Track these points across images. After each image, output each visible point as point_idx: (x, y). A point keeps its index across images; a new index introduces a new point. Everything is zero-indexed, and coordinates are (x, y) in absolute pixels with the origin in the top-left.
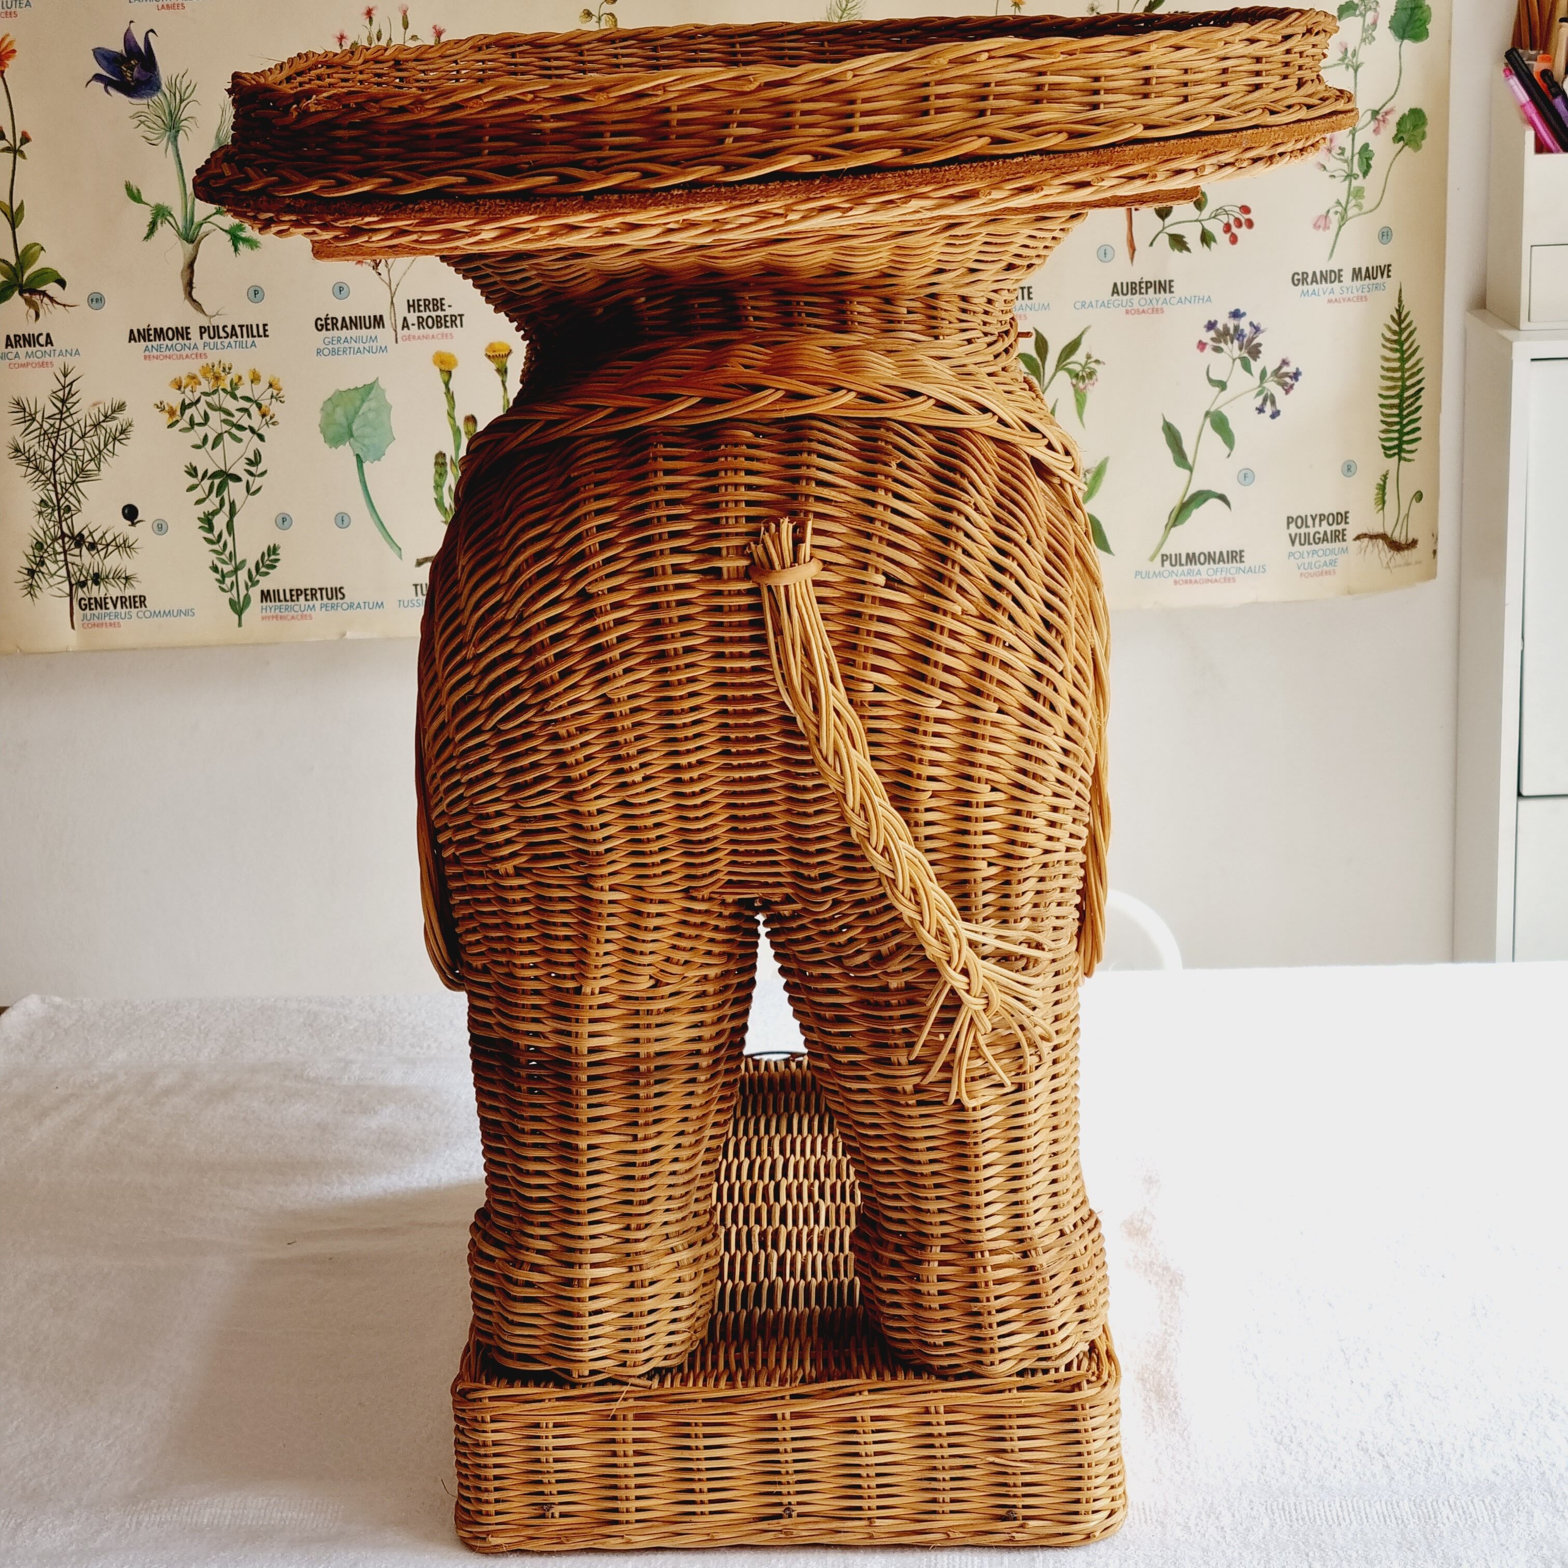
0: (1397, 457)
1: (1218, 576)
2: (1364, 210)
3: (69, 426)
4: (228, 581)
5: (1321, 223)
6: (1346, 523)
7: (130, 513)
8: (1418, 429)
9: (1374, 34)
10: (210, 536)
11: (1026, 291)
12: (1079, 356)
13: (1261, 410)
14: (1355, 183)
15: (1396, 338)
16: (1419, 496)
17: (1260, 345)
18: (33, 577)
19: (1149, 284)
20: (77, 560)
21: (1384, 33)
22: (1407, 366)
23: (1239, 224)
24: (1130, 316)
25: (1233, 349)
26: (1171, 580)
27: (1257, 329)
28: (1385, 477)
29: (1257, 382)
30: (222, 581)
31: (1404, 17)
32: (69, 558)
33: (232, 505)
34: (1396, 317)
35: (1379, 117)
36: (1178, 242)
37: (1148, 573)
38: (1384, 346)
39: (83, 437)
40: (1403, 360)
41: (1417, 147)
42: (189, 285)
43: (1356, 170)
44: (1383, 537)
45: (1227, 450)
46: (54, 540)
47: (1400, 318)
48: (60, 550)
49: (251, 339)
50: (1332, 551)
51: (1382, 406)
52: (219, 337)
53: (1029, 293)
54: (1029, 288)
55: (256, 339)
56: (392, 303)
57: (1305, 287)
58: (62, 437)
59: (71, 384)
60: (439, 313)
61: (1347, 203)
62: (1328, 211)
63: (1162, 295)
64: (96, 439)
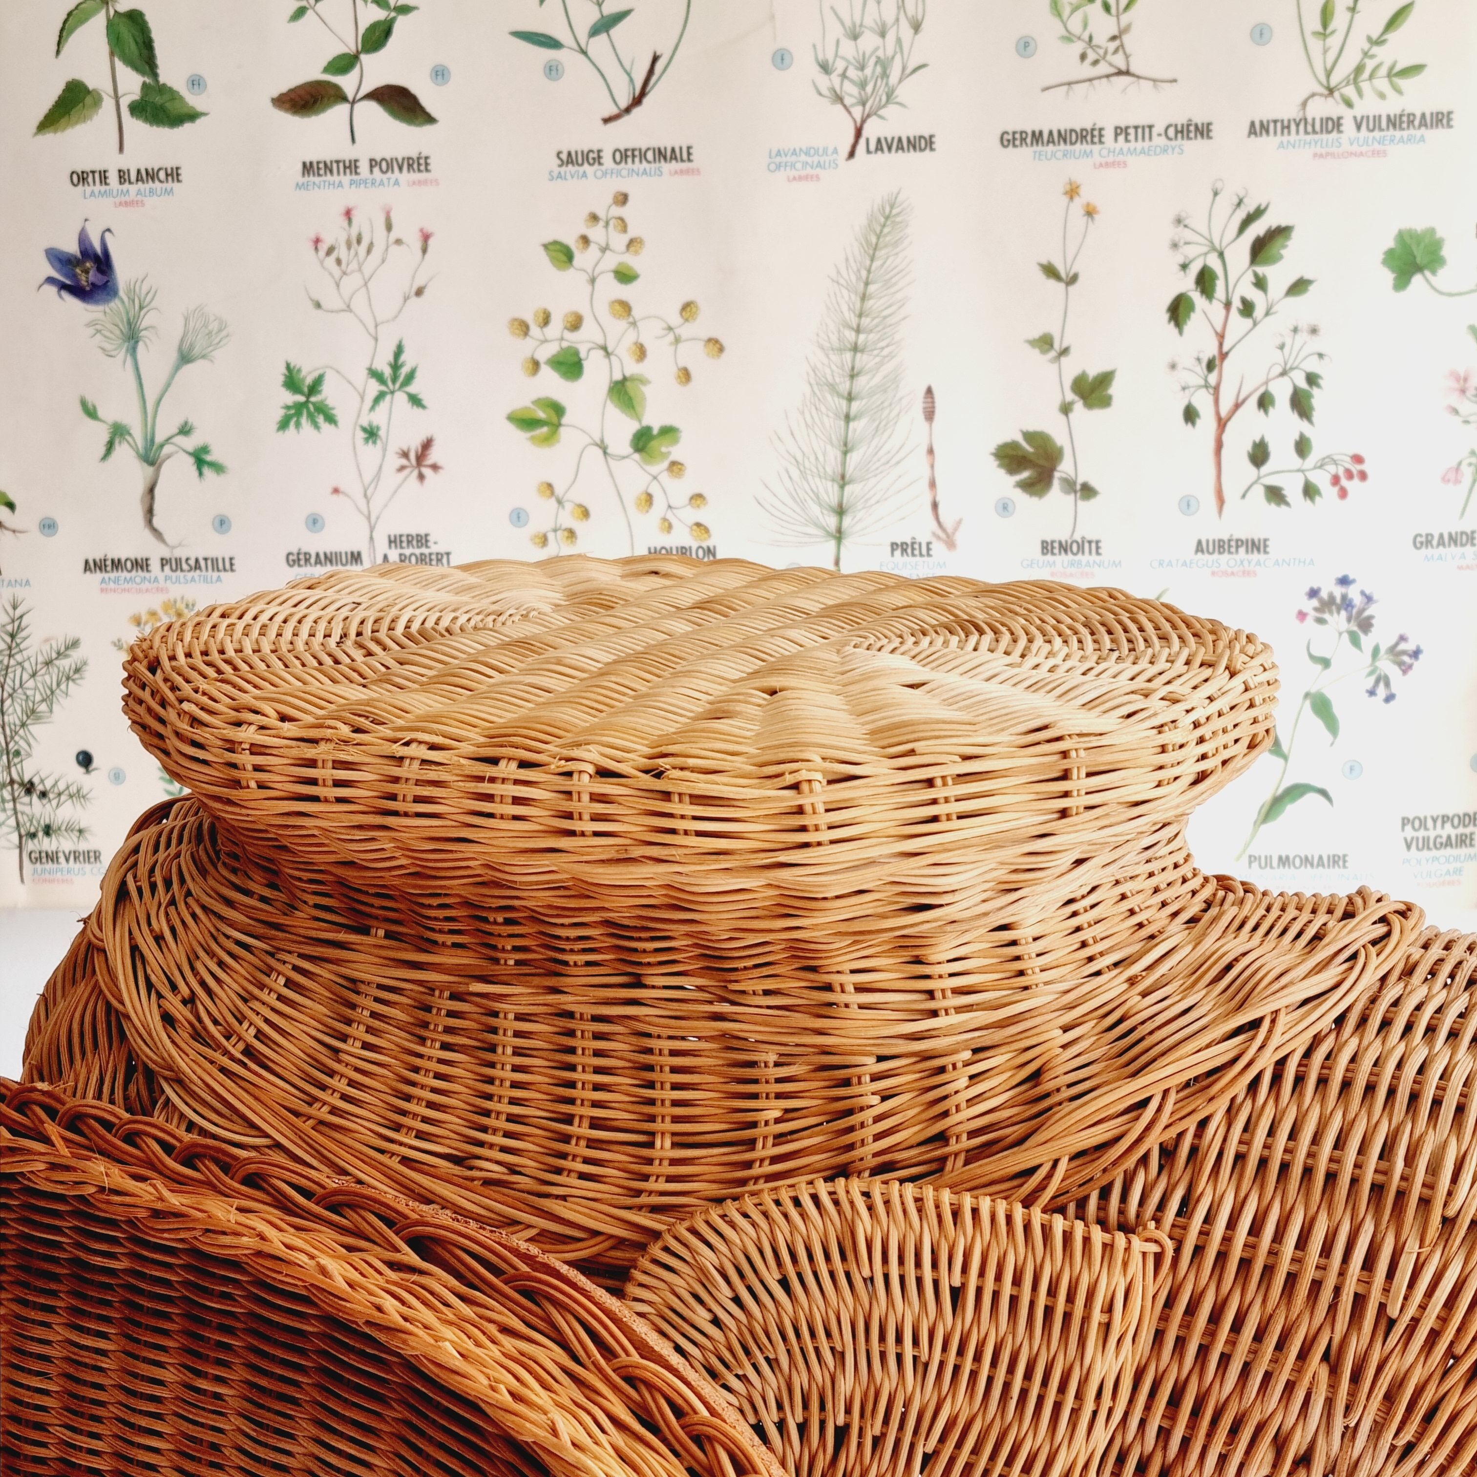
3: (20, 664)
5: (1450, 477)
6: (1474, 826)
7: (85, 760)
11: (1094, 545)
13: (1372, 693)
17: (1370, 618)
19: (1239, 543)
20: (27, 809)
23: (1349, 475)
24: (1216, 579)
27: (1369, 599)
29: (1369, 660)
32: (19, 807)
36: (1275, 495)
39: (34, 675)
42: (150, 512)
45: (1330, 738)
46: (3, 786)
48: (9, 797)
49: (216, 574)
52: (182, 570)
53: (1098, 548)
54: (1097, 542)
55: (223, 575)
56: (371, 538)
58: (11, 675)
59: (21, 617)
60: (424, 550)
62: (1460, 463)
63: (1255, 557)
64: (48, 678)
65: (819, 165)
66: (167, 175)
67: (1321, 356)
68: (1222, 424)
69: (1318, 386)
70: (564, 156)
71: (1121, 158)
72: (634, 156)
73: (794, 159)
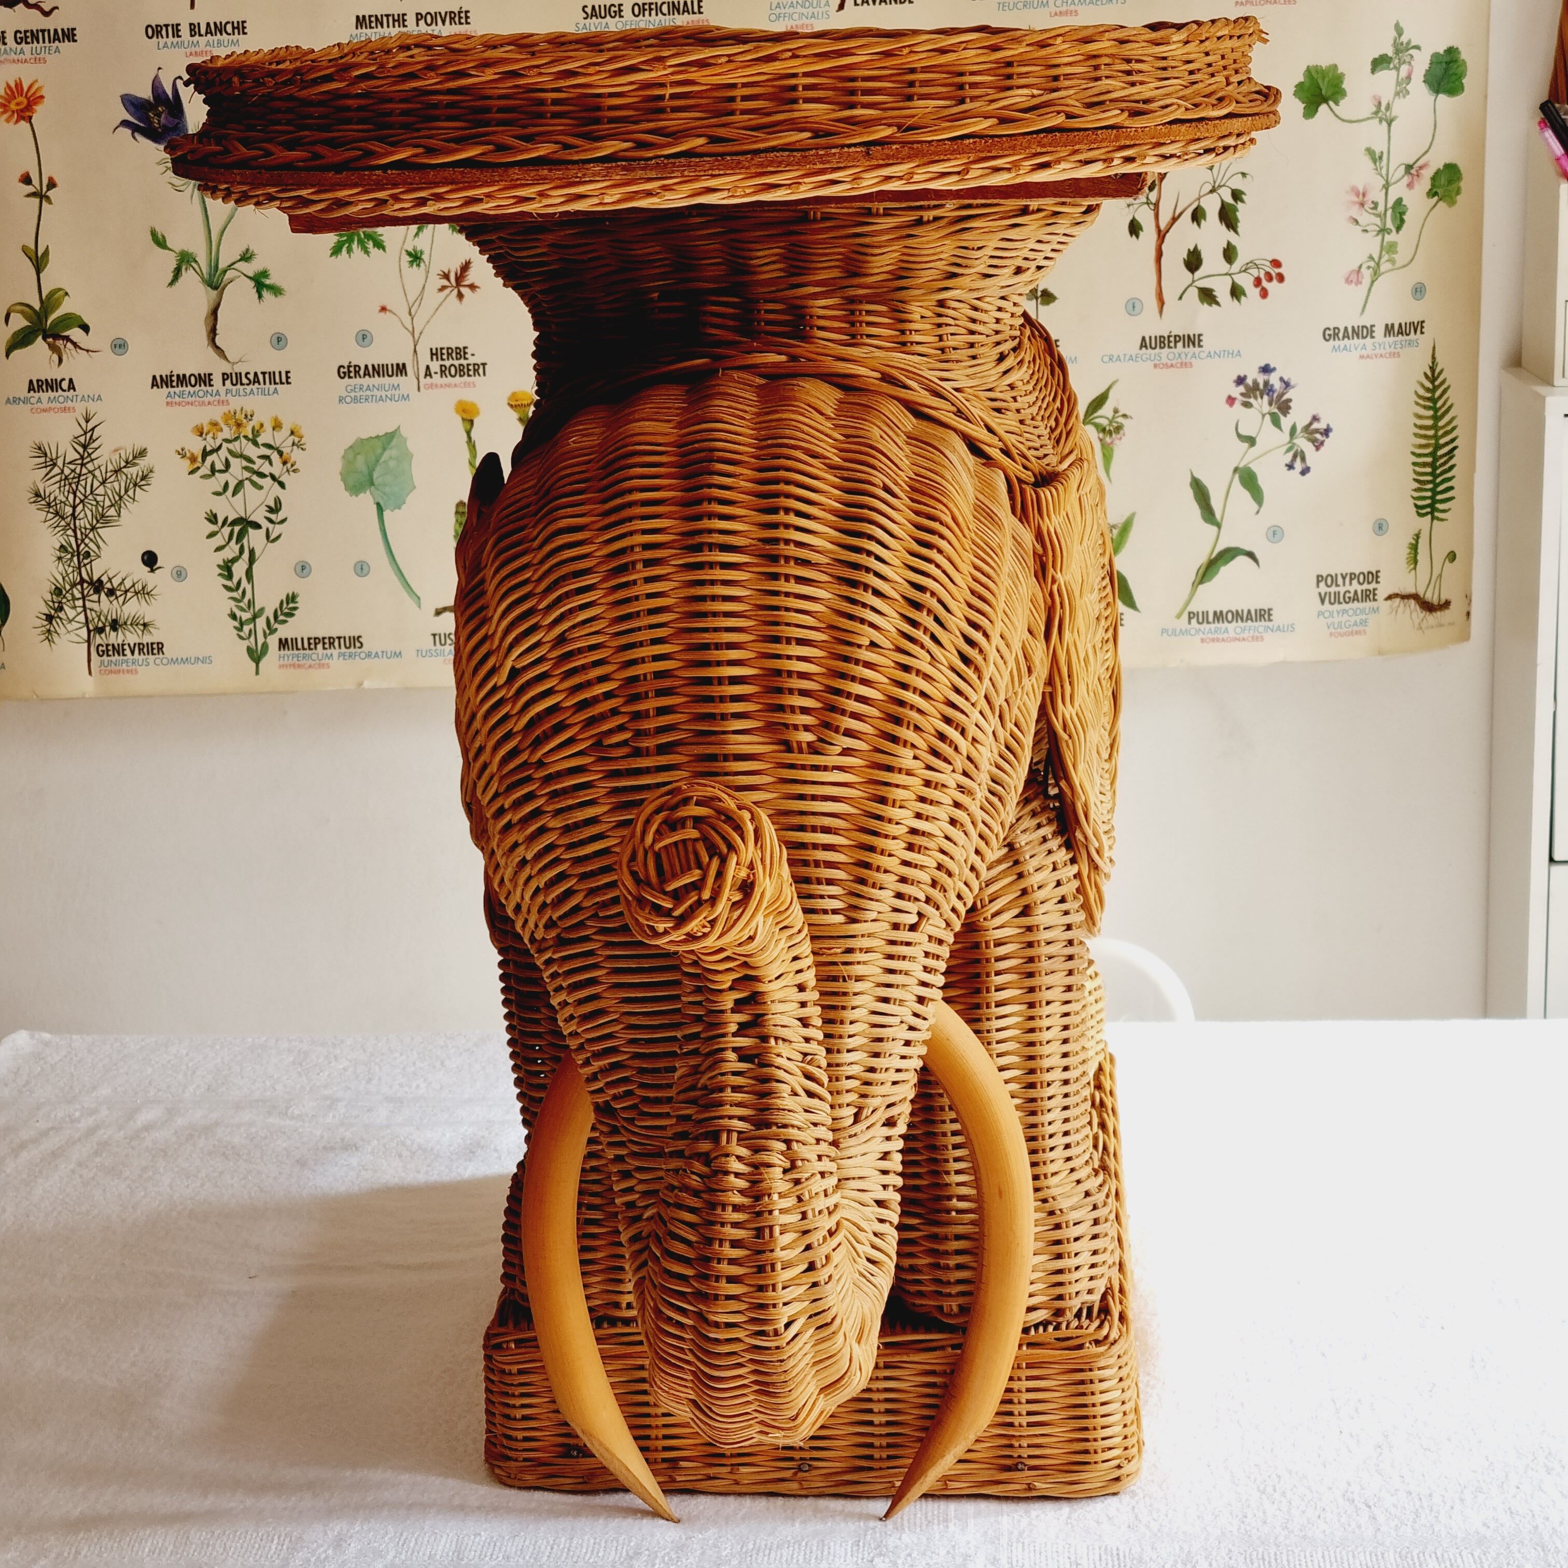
0: (1429, 516)
1: (1246, 635)
2: (1397, 265)
3: (90, 472)
4: (246, 628)
5: (1353, 278)
6: (1377, 582)
7: (150, 559)
8: (1452, 488)
9: (1408, 87)
10: (229, 583)
12: (1106, 410)
13: (1290, 467)
14: (1388, 238)
15: (1429, 395)
16: (1452, 557)
17: (1290, 400)
18: (51, 623)
19: (1177, 338)
20: (95, 606)
21: (1418, 88)
22: (1441, 424)
23: (1269, 278)
24: (1158, 370)
25: (1262, 404)
26: (1198, 638)
27: (1287, 385)
28: (1418, 536)
29: (1288, 438)
30: (240, 629)
31: (1439, 71)
32: (88, 604)
33: (252, 552)
34: (1429, 374)
35: (1413, 171)
36: (1207, 296)
37: (1174, 631)
38: (1417, 404)
39: (103, 483)
40: (1436, 418)
41: (1452, 202)
42: (213, 332)
43: (1389, 225)
44: (1415, 597)
45: (1256, 507)
46: (73, 585)
47: (1433, 375)
48: (78, 595)
49: (273, 387)
50: (1363, 611)
51: (1414, 464)
52: (242, 384)
55: (279, 387)
56: (415, 351)
57: (1337, 343)
58: (83, 483)
59: (93, 429)
60: (462, 361)
61: (1380, 258)
62: (1360, 267)
63: (1191, 350)
64: (117, 485)
65: (813, 16)
66: (234, 28)
67: (1244, 175)
68: (1161, 236)
69: (1242, 201)
70: (589, 10)
71: (1073, 8)
72: (651, 9)
73: (791, 10)
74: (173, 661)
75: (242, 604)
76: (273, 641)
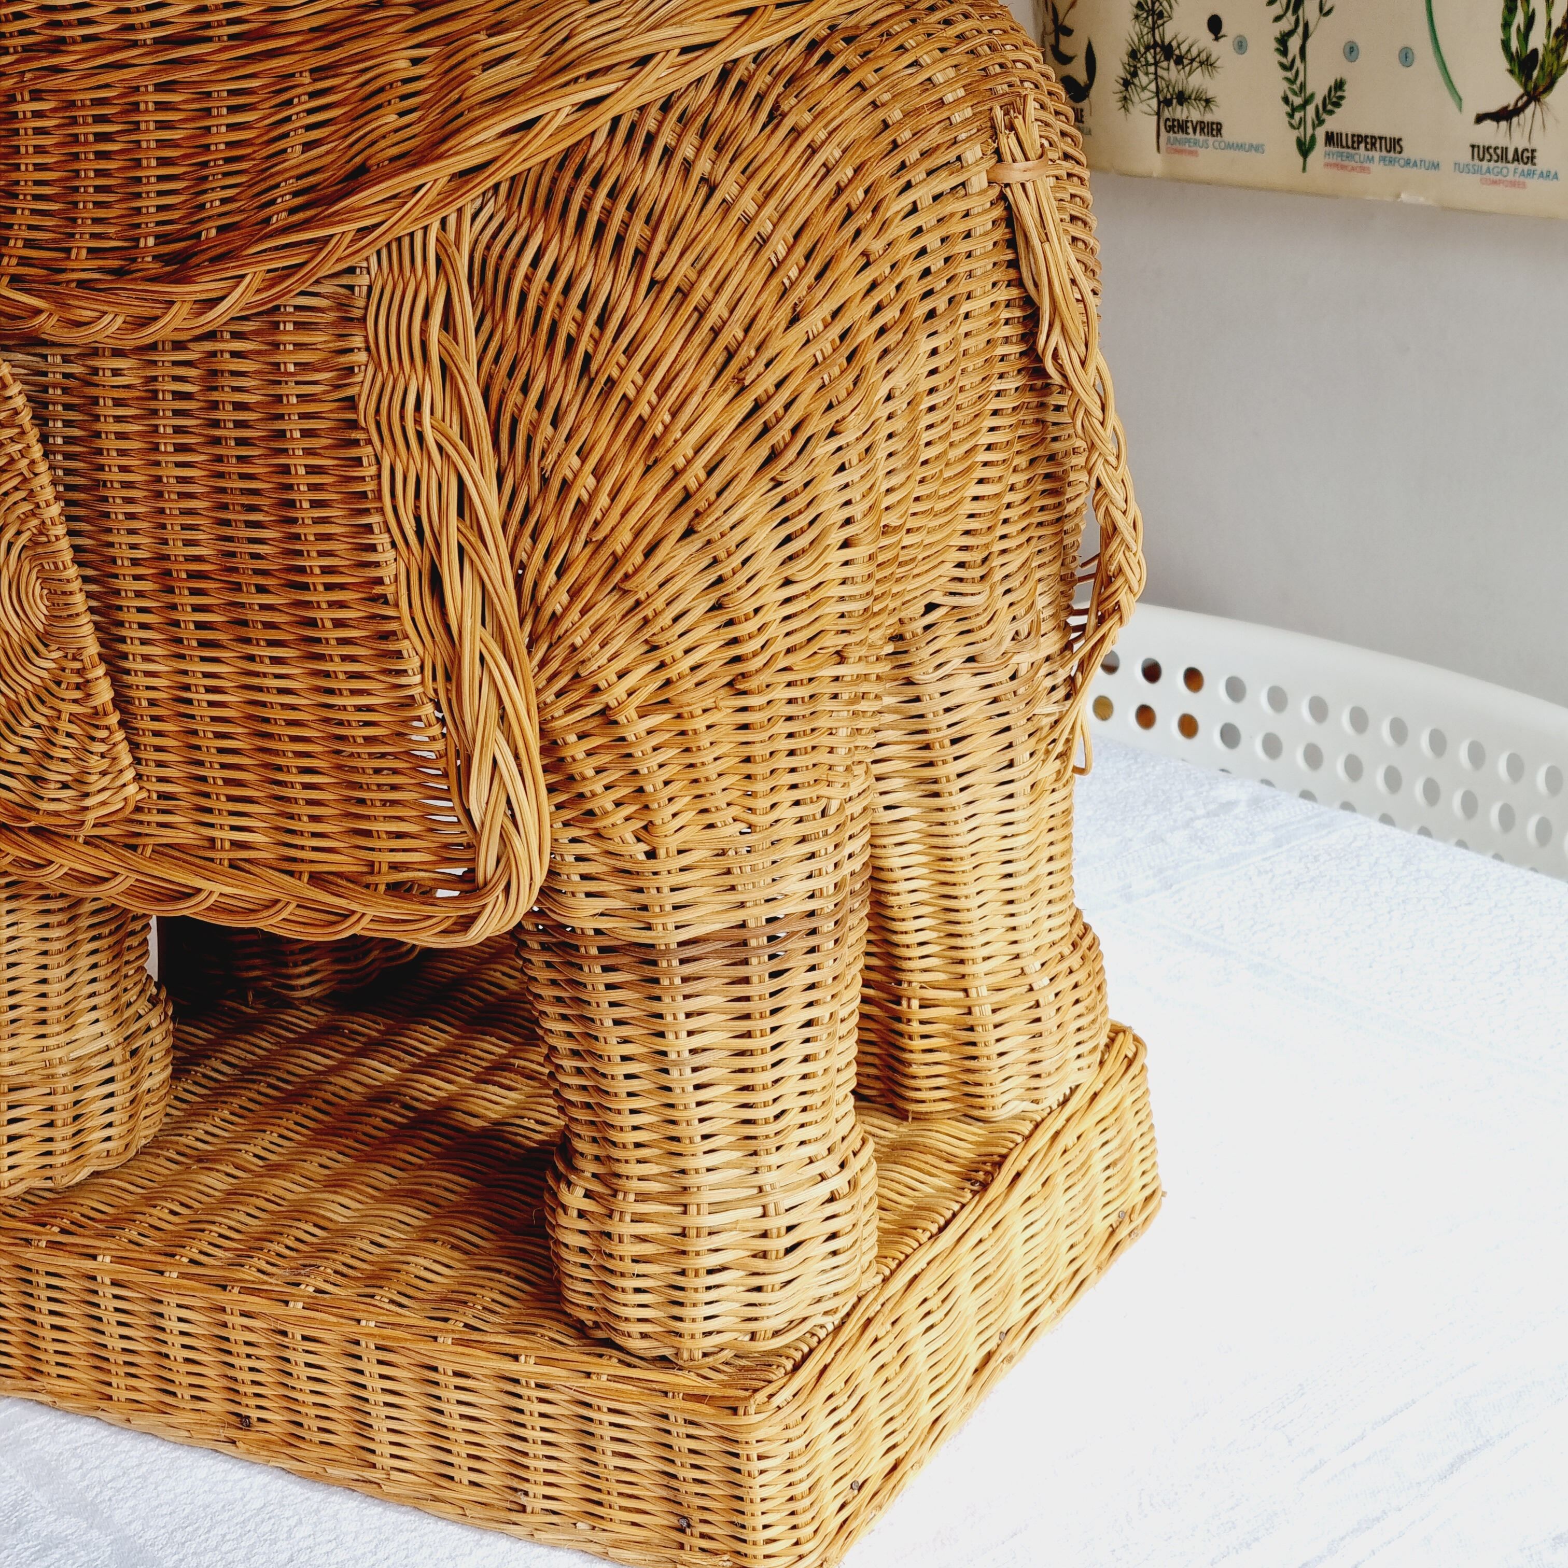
4: (1298, 115)
7: (1215, 25)
10: (1284, 60)
18: (1127, 90)
20: (1165, 74)
30: (1291, 116)
32: (1159, 72)
33: (1306, 25)
46: (1148, 48)
48: (1151, 60)
74: (1230, 146)
75: (1295, 87)
76: (1320, 133)
